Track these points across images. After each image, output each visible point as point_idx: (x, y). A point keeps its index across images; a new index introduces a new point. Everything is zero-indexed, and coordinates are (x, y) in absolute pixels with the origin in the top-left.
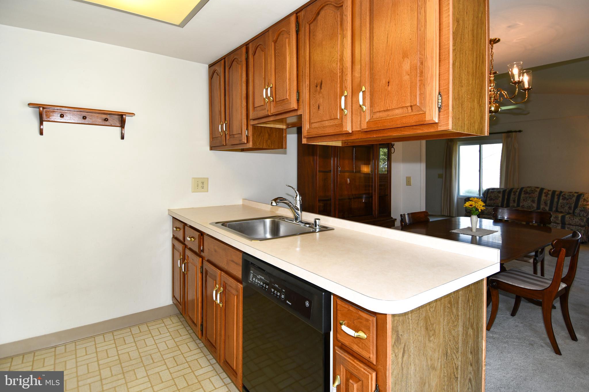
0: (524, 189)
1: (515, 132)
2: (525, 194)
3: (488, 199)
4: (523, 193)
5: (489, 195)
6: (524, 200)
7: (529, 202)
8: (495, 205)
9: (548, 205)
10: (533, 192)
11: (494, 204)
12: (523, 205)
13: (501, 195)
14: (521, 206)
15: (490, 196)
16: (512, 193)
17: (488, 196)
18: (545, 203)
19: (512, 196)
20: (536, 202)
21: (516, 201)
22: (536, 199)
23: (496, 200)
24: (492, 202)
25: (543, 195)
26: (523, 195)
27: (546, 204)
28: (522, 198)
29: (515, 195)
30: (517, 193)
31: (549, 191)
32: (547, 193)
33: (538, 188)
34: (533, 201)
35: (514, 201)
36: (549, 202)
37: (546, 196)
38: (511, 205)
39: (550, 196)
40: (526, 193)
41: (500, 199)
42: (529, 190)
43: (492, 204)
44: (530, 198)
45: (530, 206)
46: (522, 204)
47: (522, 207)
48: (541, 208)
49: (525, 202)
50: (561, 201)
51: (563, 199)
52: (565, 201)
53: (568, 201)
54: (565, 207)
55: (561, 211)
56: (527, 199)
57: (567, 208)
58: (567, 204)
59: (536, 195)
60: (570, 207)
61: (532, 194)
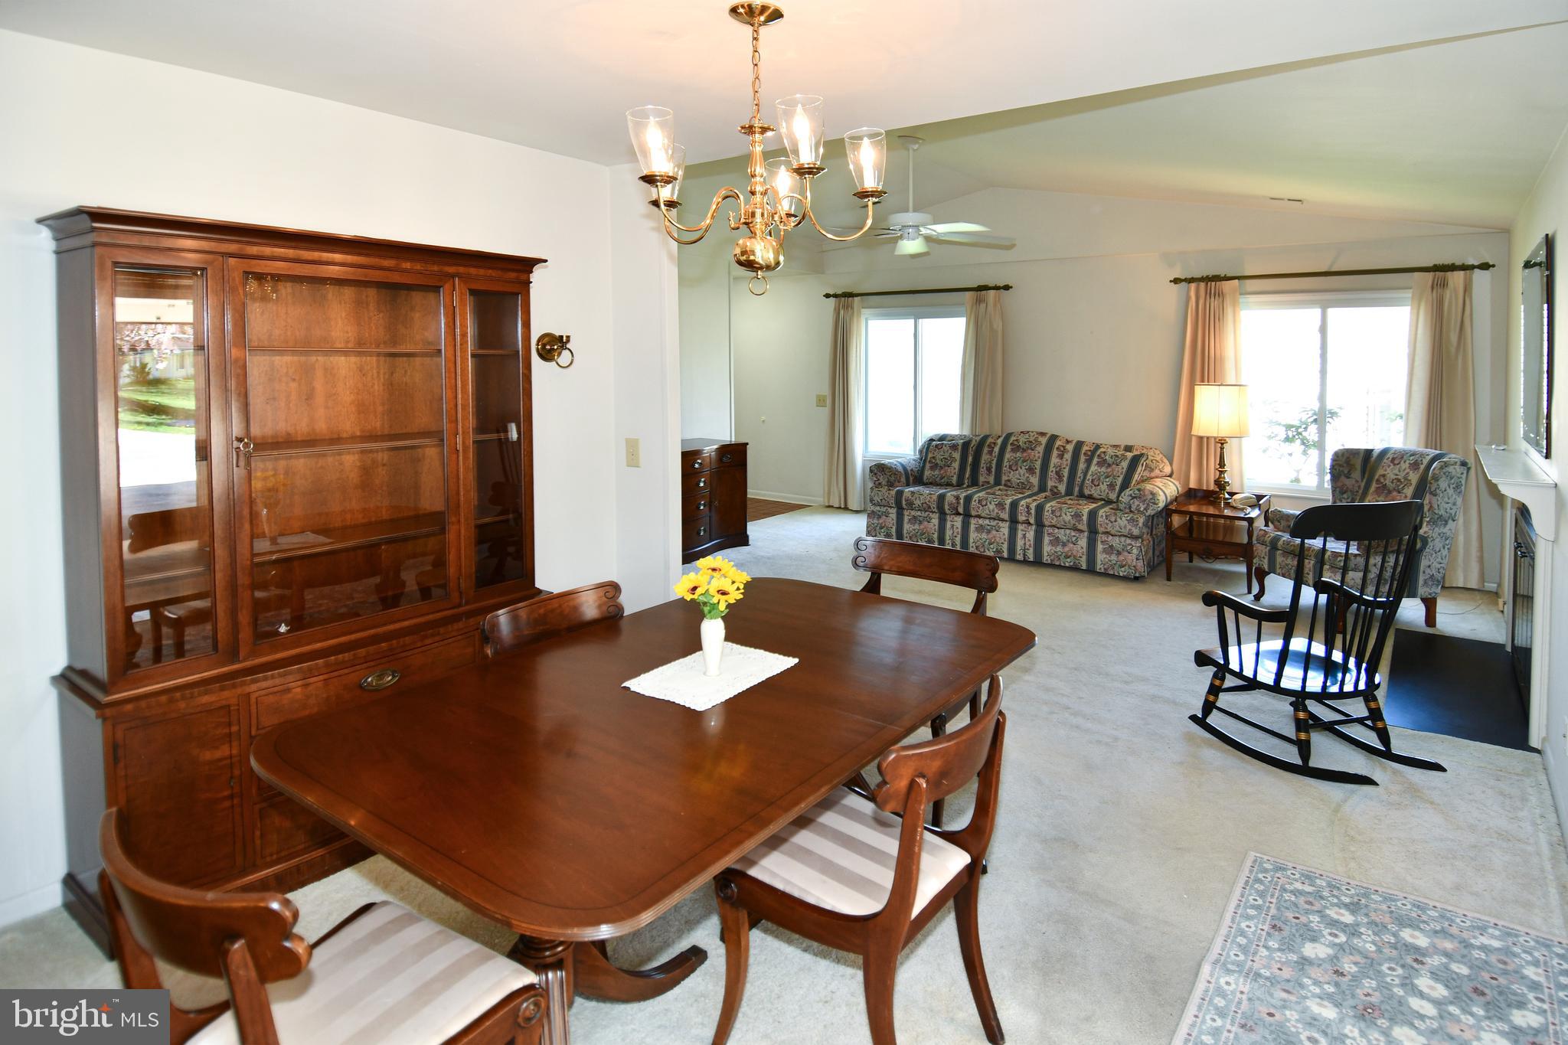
0: (1013, 438)
1: (997, 288)
2: (1013, 450)
3: (928, 465)
4: (1009, 448)
5: (930, 455)
6: (1010, 467)
7: (1022, 471)
8: (943, 481)
9: (1065, 479)
10: (1031, 445)
11: (942, 478)
12: (1009, 481)
13: (957, 455)
14: (1003, 482)
15: (934, 458)
16: (986, 450)
17: (929, 459)
18: (1057, 473)
19: (985, 457)
20: (1038, 471)
21: (993, 470)
22: (1038, 465)
23: (946, 468)
24: (937, 472)
25: (1055, 453)
26: (1008, 455)
27: (1059, 475)
28: (1006, 463)
29: (990, 453)
30: (997, 449)
31: (1068, 442)
32: (1062, 449)
33: (1043, 434)
34: (1031, 470)
35: (989, 469)
36: (1066, 473)
37: (1061, 456)
38: (982, 479)
39: (1068, 456)
40: (1017, 448)
41: (956, 465)
42: (1022, 439)
43: (937, 480)
44: (1024, 461)
45: (1023, 483)
46: (1007, 479)
47: (1005, 485)
48: (1049, 488)
49: (1012, 473)
50: (1093, 468)
51: (1098, 464)
52: (1103, 469)
53: (1109, 470)
54: (1101, 484)
55: (1091, 495)
56: (1017, 464)
57: (1104, 487)
58: (1107, 477)
59: (1037, 455)
60: (1111, 486)
61: (1030, 451)
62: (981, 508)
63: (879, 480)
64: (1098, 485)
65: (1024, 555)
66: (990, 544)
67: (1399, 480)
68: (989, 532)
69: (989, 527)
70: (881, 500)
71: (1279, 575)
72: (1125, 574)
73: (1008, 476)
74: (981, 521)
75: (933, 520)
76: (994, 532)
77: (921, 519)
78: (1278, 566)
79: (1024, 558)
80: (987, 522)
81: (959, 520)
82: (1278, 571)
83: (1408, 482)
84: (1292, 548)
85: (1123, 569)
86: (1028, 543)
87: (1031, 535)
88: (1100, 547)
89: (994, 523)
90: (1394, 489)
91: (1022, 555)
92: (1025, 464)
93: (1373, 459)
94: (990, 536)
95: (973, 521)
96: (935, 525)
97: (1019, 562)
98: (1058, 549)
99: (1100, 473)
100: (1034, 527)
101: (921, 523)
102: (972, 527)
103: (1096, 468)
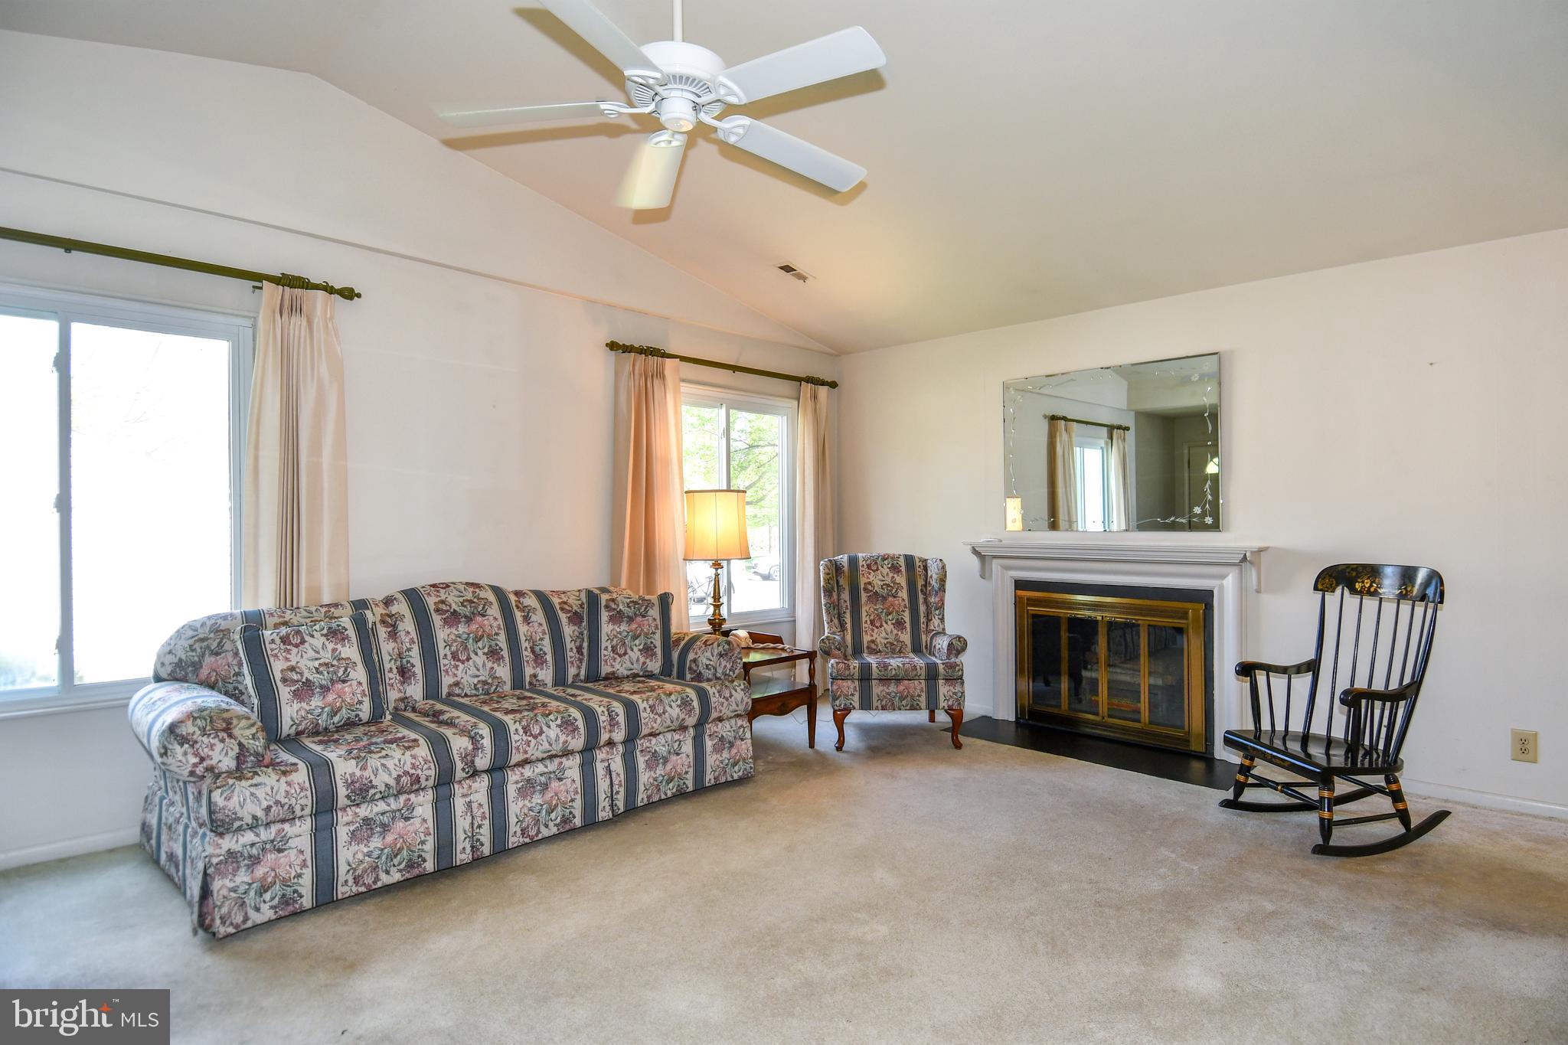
0: (428, 599)
2: (444, 622)
3: (284, 691)
4: (435, 616)
5: (279, 666)
6: (455, 656)
7: (480, 659)
8: (336, 719)
9: (549, 658)
10: (475, 606)
11: (334, 713)
13: (353, 651)
17: (279, 676)
18: (533, 650)
20: (505, 654)
21: (416, 670)
22: (502, 640)
23: (339, 686)
24: (316, 702)
26: (440, 634)
27: (539, 659)
28: (442, 651)
30: (410, 628)
34: (494, 654)
35: (404, 672)
36: (547, 647)
37: (527, 620)
40: (449, 615)
41: (359, 674)
42: (453, 600)
43: (322, 722)
44: (477, 640)
45: (485, 683)
48: (527, 680)
49: (461, 666)
50: (606, 628)
51: (612, 619)
52: (624, 627)
53: (634, 626)
54: (629, 651)
55: (613, 673)
56: (466, 648)
57: (635, 654)
58: (635, 637)
59: (495, 624)
60: (648, 650)
61: (479, 619)
62: (533, 742)
63: (202, 759)
64: (625, 654)
65: (612, 806)
66: (550, 811)
67: (888, 585)
68: (545, 787)
69: (543, 779)
70: (268, 809)
71: (877, 709)
72: (741, 773)
73: (455, 675)
74: (528, 772)
75: (419, 811)
76: (555, 784)
77: (385, 819)
78: (875, 698)
79: (613, 811)
80: (540, 768)
81: (482, 784)
82: (875, 703)
83: (899, 587)
84: (894, 672)
85: (736, 768)
86: (616, 782)
87: (617, 765)
88: (709, 744)
89: (552, 766)
90: (888, 595)
91: (608, 808)
92: (480, 644)
93: (846, 568)
94: (549, 795)
95: (513, 777)
96: (425, 820)
97: (606, 823)
98: (658, 772)
99: (620, 633)
100: (621, 748)
101: (386, 828)
102: (511, 790)
103: (611, 627)
